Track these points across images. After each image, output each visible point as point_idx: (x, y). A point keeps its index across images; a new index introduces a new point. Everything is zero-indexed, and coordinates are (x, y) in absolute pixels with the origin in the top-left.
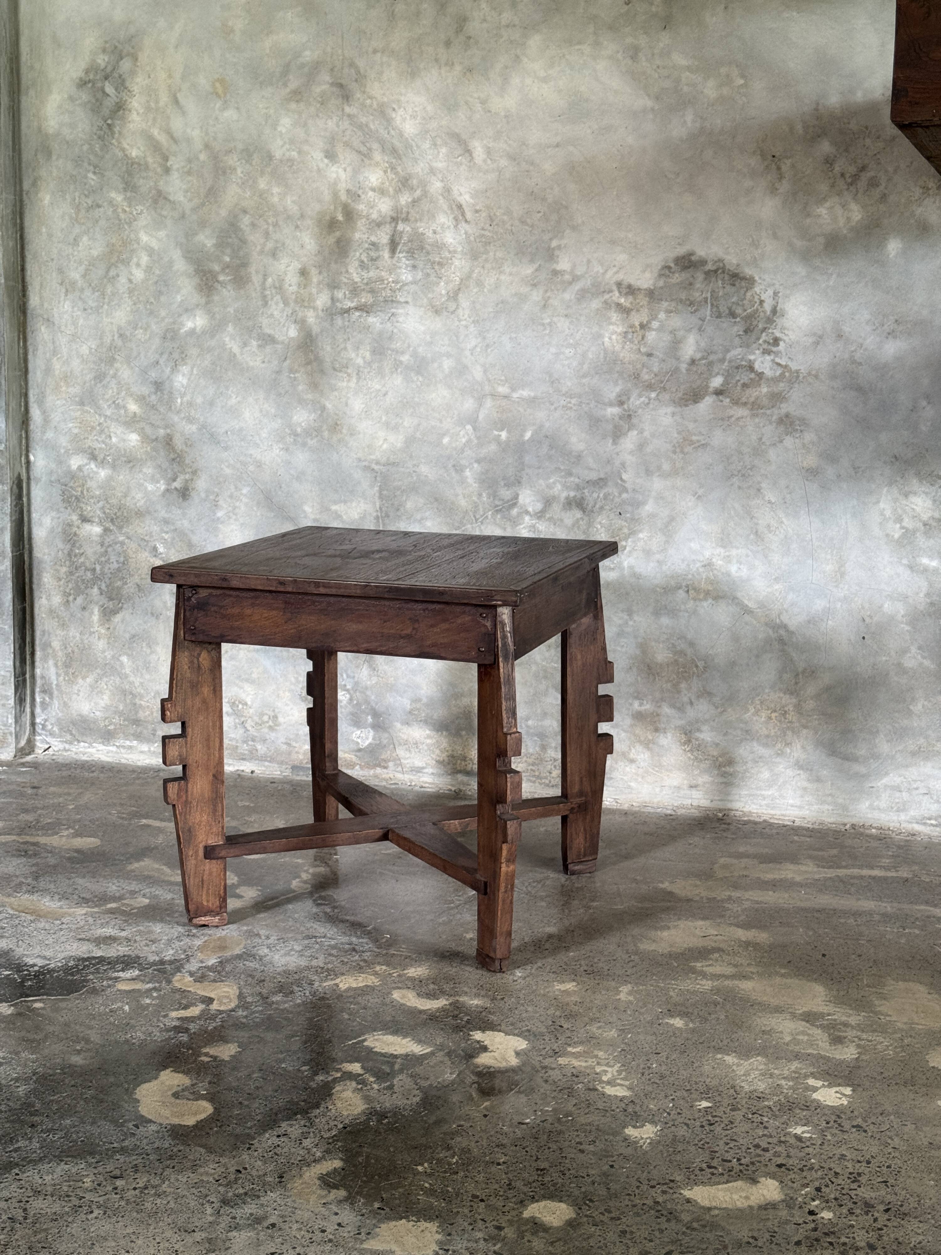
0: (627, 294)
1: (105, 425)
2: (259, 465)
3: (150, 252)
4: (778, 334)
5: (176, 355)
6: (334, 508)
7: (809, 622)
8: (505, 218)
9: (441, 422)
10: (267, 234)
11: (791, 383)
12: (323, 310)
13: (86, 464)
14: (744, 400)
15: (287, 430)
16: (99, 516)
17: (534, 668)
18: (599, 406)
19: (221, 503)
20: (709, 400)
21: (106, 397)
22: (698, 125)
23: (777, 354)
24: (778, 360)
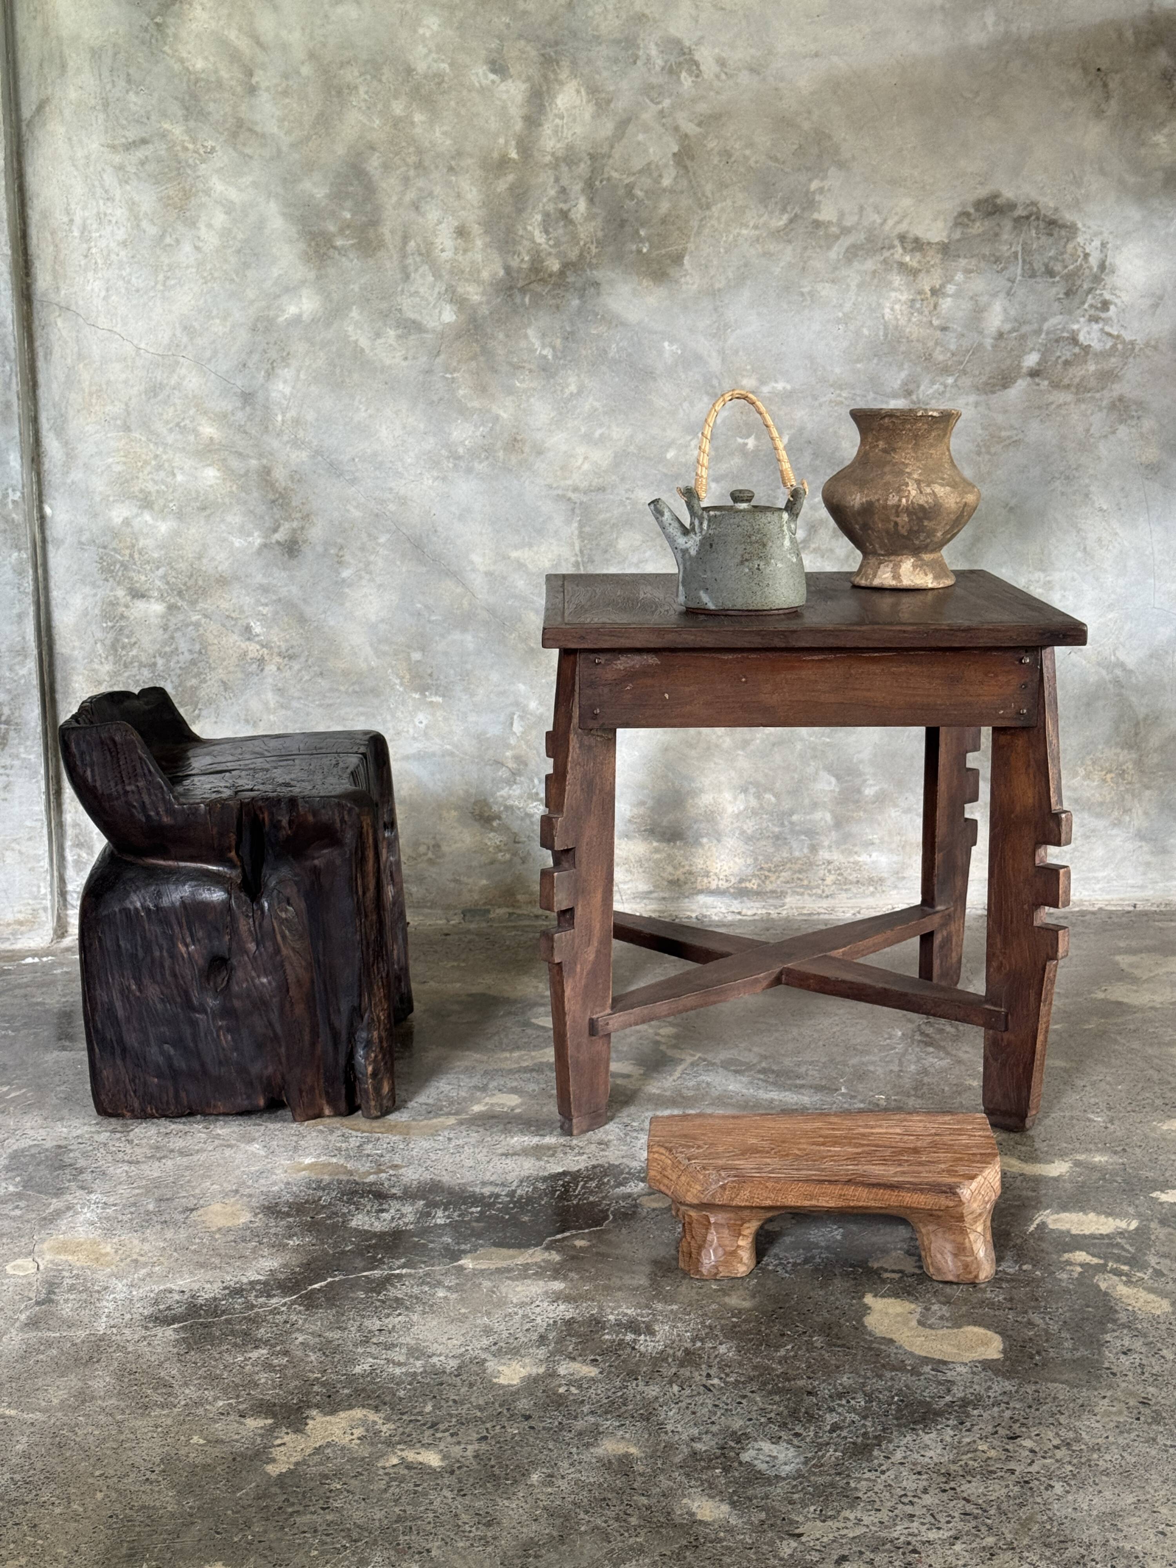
0: (912, 250)
1: (165, 457)
2: (403, 501)
3: (229, 208)
4: (1107, 296)
5: (273, 354)
6: (514, 554)
7: (1151, 656)
8: (748, 152)
9: (664, 430)
10: (406, 181)
11: (1124, 356)
12: (491, 284)
13: (137, 515)
14: (1066, 381)
15: (443, 452)
16: (159, 589)
17: (799, 746)
18: (879, 398)
19: (348, 558)
20: (1022, 384)
21: (165, 417)
22: (1002, 29)
23: (1106, 321)
24: (1107, 329)
